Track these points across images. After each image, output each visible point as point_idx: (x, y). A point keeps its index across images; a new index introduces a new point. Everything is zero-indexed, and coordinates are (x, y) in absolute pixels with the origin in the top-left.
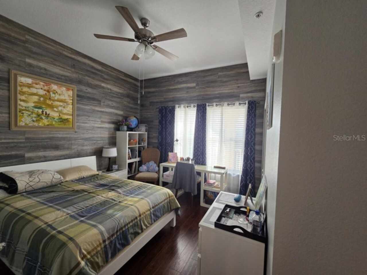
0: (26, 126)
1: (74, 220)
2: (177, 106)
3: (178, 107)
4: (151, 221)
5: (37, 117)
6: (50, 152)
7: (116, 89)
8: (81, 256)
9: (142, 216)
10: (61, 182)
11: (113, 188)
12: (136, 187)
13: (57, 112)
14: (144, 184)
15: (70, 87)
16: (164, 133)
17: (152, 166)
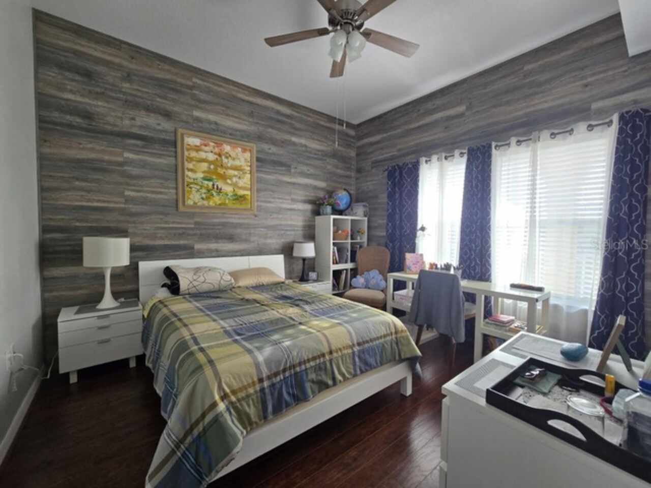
0: (195, 205)
1: (227, 337)
2: (423, 159)
3: (426, 162)
4: (355, 371)
5: (207, 193)
6: (223, 245)
7: (314, 145)
8: (220, 394)
9: (335, 355)
10: (231, 286)
11: (298, 302)
12: (336, 305)
13: (231, 185)
14: (349, 303)
15: (247, 146)
16: (397, 217)
17: (373, 278)
